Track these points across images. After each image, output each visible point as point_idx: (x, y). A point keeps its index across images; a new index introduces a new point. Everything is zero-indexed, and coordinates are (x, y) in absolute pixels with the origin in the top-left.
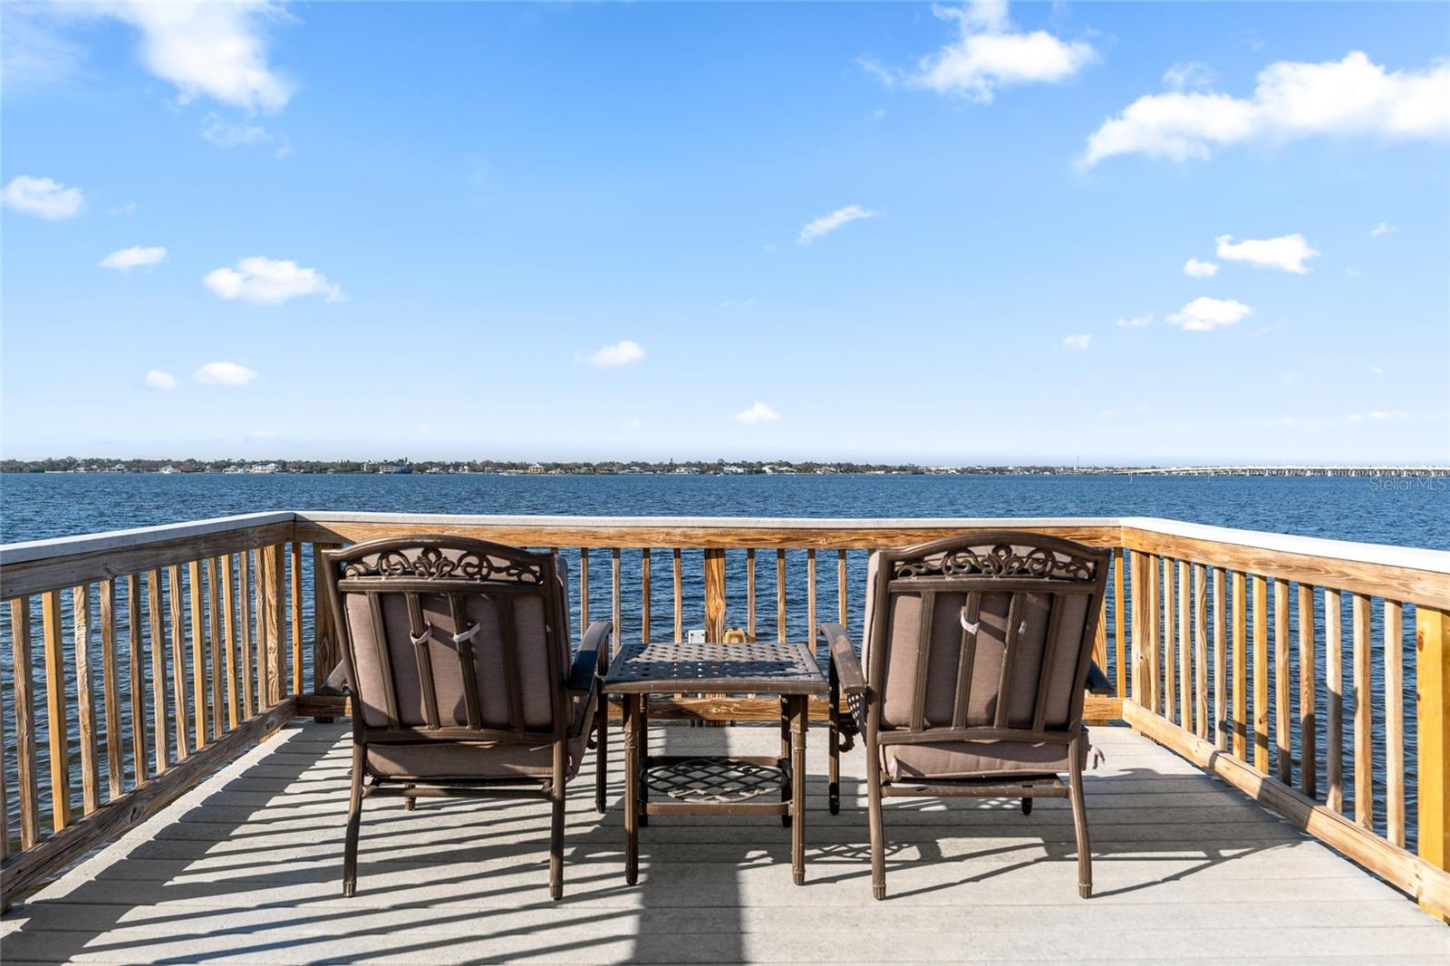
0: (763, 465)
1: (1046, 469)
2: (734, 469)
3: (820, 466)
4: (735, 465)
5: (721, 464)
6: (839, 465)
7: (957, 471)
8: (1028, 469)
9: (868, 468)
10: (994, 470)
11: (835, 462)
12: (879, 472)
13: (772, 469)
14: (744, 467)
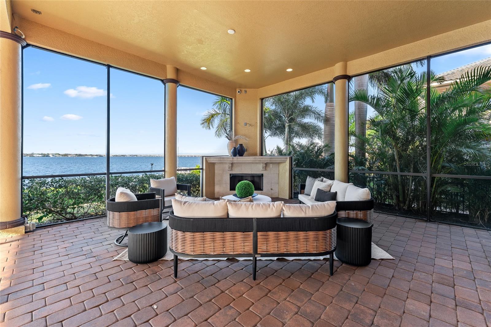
0: (49, 154)
1: (135, 155)
2: (38, 155)
3: (70, 155)
4: (38, 154)
5: (33, 154)
6: (76, 154)
7: (113, 156)
8: (131, 155)
9: (86, 155)
10: (122, 156)
11: (75, 154)
12: (89, 156)
13: (53, 155)
14: (42, 155)
